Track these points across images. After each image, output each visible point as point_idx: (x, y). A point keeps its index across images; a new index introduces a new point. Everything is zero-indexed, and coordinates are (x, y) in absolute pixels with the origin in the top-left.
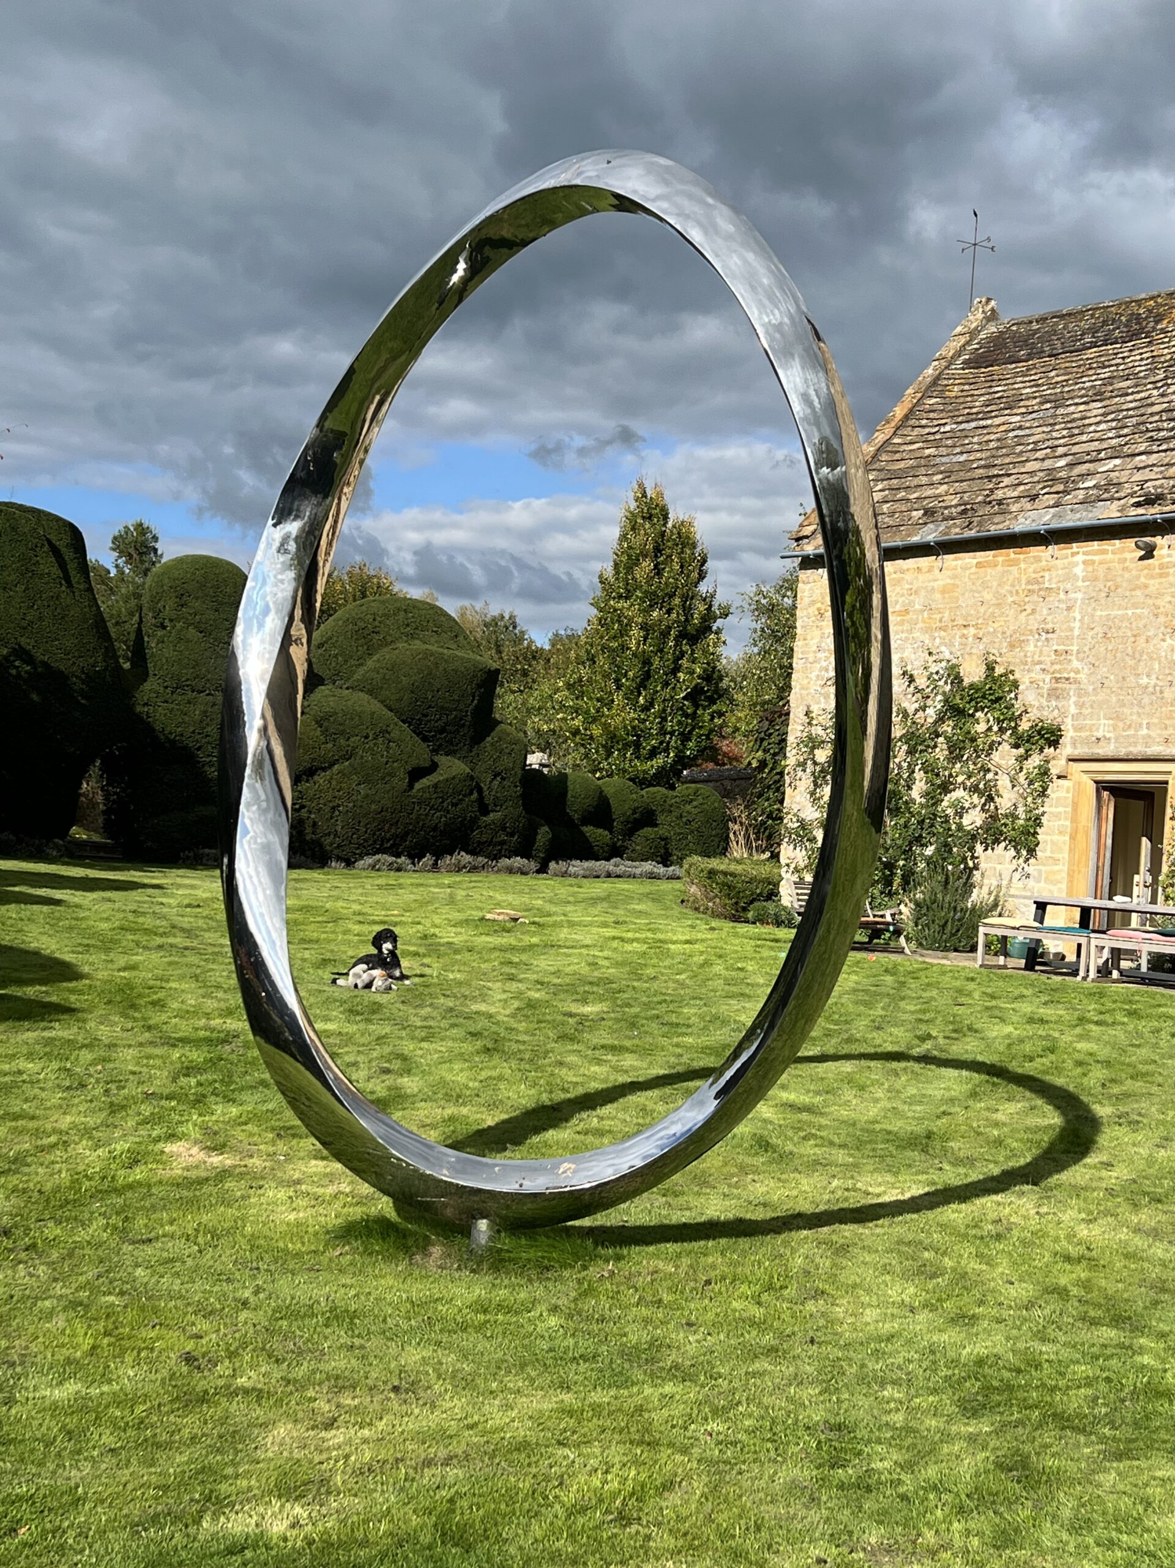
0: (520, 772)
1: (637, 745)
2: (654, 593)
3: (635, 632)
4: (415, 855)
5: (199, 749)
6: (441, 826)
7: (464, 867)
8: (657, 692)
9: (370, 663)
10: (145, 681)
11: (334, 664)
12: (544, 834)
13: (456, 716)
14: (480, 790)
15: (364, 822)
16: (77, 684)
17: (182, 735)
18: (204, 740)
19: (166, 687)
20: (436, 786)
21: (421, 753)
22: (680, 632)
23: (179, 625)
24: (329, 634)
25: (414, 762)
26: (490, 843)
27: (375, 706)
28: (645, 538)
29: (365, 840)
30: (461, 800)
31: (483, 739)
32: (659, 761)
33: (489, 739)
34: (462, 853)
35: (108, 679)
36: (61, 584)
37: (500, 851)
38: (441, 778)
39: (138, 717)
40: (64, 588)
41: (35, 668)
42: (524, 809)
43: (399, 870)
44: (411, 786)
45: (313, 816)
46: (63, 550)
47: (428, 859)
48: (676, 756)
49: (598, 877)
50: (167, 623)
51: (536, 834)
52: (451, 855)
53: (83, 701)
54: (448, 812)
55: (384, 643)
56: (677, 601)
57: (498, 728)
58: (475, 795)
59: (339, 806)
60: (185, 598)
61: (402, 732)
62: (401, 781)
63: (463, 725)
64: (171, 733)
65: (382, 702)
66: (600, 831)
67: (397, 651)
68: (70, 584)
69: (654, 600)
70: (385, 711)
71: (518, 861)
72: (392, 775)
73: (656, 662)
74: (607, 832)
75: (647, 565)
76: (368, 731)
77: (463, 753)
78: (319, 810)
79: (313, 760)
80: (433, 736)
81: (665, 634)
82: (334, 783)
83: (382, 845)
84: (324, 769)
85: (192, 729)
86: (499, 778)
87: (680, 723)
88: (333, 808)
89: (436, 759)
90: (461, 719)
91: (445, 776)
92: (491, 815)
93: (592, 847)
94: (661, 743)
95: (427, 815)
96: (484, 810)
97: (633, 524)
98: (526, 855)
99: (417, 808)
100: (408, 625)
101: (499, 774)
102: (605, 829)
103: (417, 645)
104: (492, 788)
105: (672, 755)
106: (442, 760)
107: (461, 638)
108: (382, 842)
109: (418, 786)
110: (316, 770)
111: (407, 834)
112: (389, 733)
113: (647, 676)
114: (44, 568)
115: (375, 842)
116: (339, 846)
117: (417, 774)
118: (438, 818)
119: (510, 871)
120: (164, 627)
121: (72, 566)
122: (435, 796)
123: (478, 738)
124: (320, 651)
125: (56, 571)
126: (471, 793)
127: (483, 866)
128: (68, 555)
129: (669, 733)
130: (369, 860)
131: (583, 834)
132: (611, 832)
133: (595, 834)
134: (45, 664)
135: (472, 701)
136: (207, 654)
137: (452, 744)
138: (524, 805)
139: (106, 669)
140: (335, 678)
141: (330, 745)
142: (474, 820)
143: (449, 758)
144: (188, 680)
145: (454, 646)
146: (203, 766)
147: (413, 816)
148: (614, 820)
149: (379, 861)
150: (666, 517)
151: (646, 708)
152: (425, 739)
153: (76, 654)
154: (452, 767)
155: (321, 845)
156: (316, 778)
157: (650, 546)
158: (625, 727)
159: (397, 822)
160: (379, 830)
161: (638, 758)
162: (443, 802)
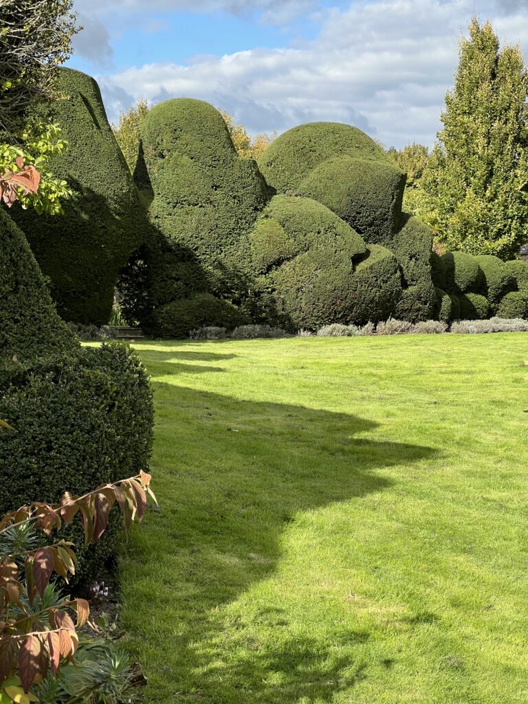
0: (429, 254)
1: (486, 229)
2: (493, 108)
3: (481, 141)
4: (361, 323)
5: (196, 249)
6: (377, 299)
7: (396, 330)
8: (500, 186)
9: (313, 175)
10: (153, 199)
11: (282, 178)
12: (446, 301)
13: (381, 213)
14: (401, 270)
15: (322, 298)
16: (113, 205)
17: (183, 239)
18: (200, 243)
19: (169, 203)
20: (371, 268)
21: (357, 242)
22: (515, 137)
23: (175, 154)
24: (275, 154)
25: (355, 250)
26: (409, 310)
27: (322, 208)
28: (481, 66)
29: (323, 313)
30: (388, 278)
31: (399, 229)
32: (504, 240)
33: (404, 229)
34: (393, 319)
35: (132, 199)
36: (93, 127)
37: (417, 315)
38: (374, 262)
39: (153, 226)
40: (95, 130)
41: (82, 194)
42: (433, 282)
43: (349, 335)
44: (354, 270)
45: (282, 297)
46: (90, 99)
47: (370, 325)
48: (516, 235)
49: (486, 332)
50: (165, 153)
51: (441, 301)
52: (385, 320)
53: (117, 217)
54: (381, 288)
55: (320, 158)
56: (512, 113)
57: (410, 220)
58: (399, 273)
59: (302, 287)
60: (177, 133)
61: (344, 227)
62: (347, 265)
63: (387, 219)
64: (175, 239)
65: (326, 204)
66: (479, 296)
67: (333, 164)
68: (99, 128)
69: (494, 114)
70: (329, 211)
71: (431, 323)
72: (340, 261)
73: (497, 162)
74: (484, 298)
75: (486, 86)
76: (320, 227)
77: (387, 241)
78: (287, 291)
79: (281, 253)
80: (365, 229)
81: (504, 140)
82: (297, 269)
83: (334, 316)
84: (288, 259)
85: (190, 234)
86: (413, 259)
87: (518, 209)
88: (298, 289)
89: (368, 246)
90: (385, 215)
91: (377, 260)
92: (410, 288)
93: (475, 310)
94: (505, 226)
95: (366, 291)
96: (405, 285)
97: (469, 55)
98: (436, 318)
99: (359, 286)
100: (336, 143)
101: (414, 256)
102: (483, 295)
103: (347, 158)
104: (410, 267)
105: (513, 234)
106: (374, 248)
107: (376, 151)
108: (335, 313)
109: (358, 268)
110: (283, 261)
111: (352, 307)
112: (335, 228)
113: (491, 174)
114: (80, 115)
115: (330, 314)
116: (303, 319)
117: (357, 259)
118: (375, 293)
119: (428, 331)
120: (163, 157)
121: (97, 112)
122: (372, 275)
123: (396, 229)
124: (269, 168)
125: (88, 116)
126: (396, 272)
127: (408, 329)
128: (93, 103)
129: (511, 218)
130: (328, 328)
131: (468, 300)
132: (487, 297)
133: (476, 299)
134: (89, 190)
135: (392, 200)
136: (198, 175)
137: (378, 234)
138: (432, 279)
139: (129, 192)
140: (285, 188)
141: (292, 240)
142: (399, 293)
143: (377, 245)
144: (185, 196)
145: (373, 158)
146: (200, 262)
147: (357, 292)
148: (488, 288)
149: (335, 329)
150: (497, 47)
151: (491, 200)
152: (359, 231)
153: (109, 181)
154: (380, 253)
155: (289, 320)
156: (283, 266)
157: (487, 71)
158: (477, 215)
159: (346, 297)
160: (333, 304)
161: (486, 239)
162: (377, 280)
